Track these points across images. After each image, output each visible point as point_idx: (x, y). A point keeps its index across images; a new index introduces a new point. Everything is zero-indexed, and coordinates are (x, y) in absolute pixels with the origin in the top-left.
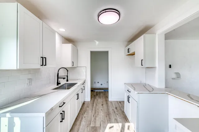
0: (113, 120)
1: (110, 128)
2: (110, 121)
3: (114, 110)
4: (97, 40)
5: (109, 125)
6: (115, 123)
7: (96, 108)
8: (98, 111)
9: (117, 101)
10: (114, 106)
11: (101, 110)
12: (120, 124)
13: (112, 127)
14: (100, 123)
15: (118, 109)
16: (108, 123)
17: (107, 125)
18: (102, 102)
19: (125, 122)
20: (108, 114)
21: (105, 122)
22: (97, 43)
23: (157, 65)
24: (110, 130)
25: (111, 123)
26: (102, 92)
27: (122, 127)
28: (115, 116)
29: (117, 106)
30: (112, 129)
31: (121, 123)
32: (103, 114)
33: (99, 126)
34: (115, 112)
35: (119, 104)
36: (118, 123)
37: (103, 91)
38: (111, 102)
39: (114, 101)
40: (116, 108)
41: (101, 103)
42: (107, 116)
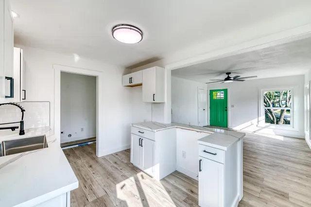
0: (120, 178)
1: (122, 188)
2: (116, 181)
3: (114, 167)
4: (80, 54)
5: (118, 186)
6: (124, 180)
7: (81, 175)
8: (88, 177)
9: (112, 154)
10: (111, 162)
11: (93, 173)
12: (132, 178)
13: (124, 185)
14: (103, 191)
15: (118, 163)
16: (116, 184)
17: (115, 187)
18: (87, 162)
19: (136, 174)
20: (109, 175)
21: (110, 186)
22: (77, 58)
23: (166, 101)
24: (123, 190)
25: (118, 183)
26: (75, 148)
27: (136, 180)
28: (119, 172)
29: (115, 160)
30: (124, 188)
31: (131, 176)
32: (101, 178)
33: (105, 193)
34: (117, 169)
35: (117, 156)
36: (128, 178)
37: (77, 146)
38: (104, 158)
39: (107, 156)
40: (116, 163)
41: (87, 165)
42: (109, 176)
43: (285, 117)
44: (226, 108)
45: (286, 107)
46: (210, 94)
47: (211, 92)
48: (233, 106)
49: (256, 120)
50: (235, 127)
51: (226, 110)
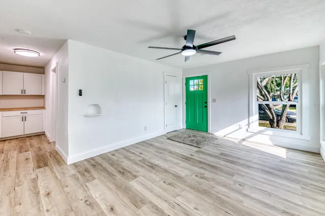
43: (287, 114)
44: (206, 103)
45: (289, 100)
46: (186, 84)
47: (188, 80)
48: (214, 101)
49: (246, 121)
50: (218, 131)
51: (206, 107)
